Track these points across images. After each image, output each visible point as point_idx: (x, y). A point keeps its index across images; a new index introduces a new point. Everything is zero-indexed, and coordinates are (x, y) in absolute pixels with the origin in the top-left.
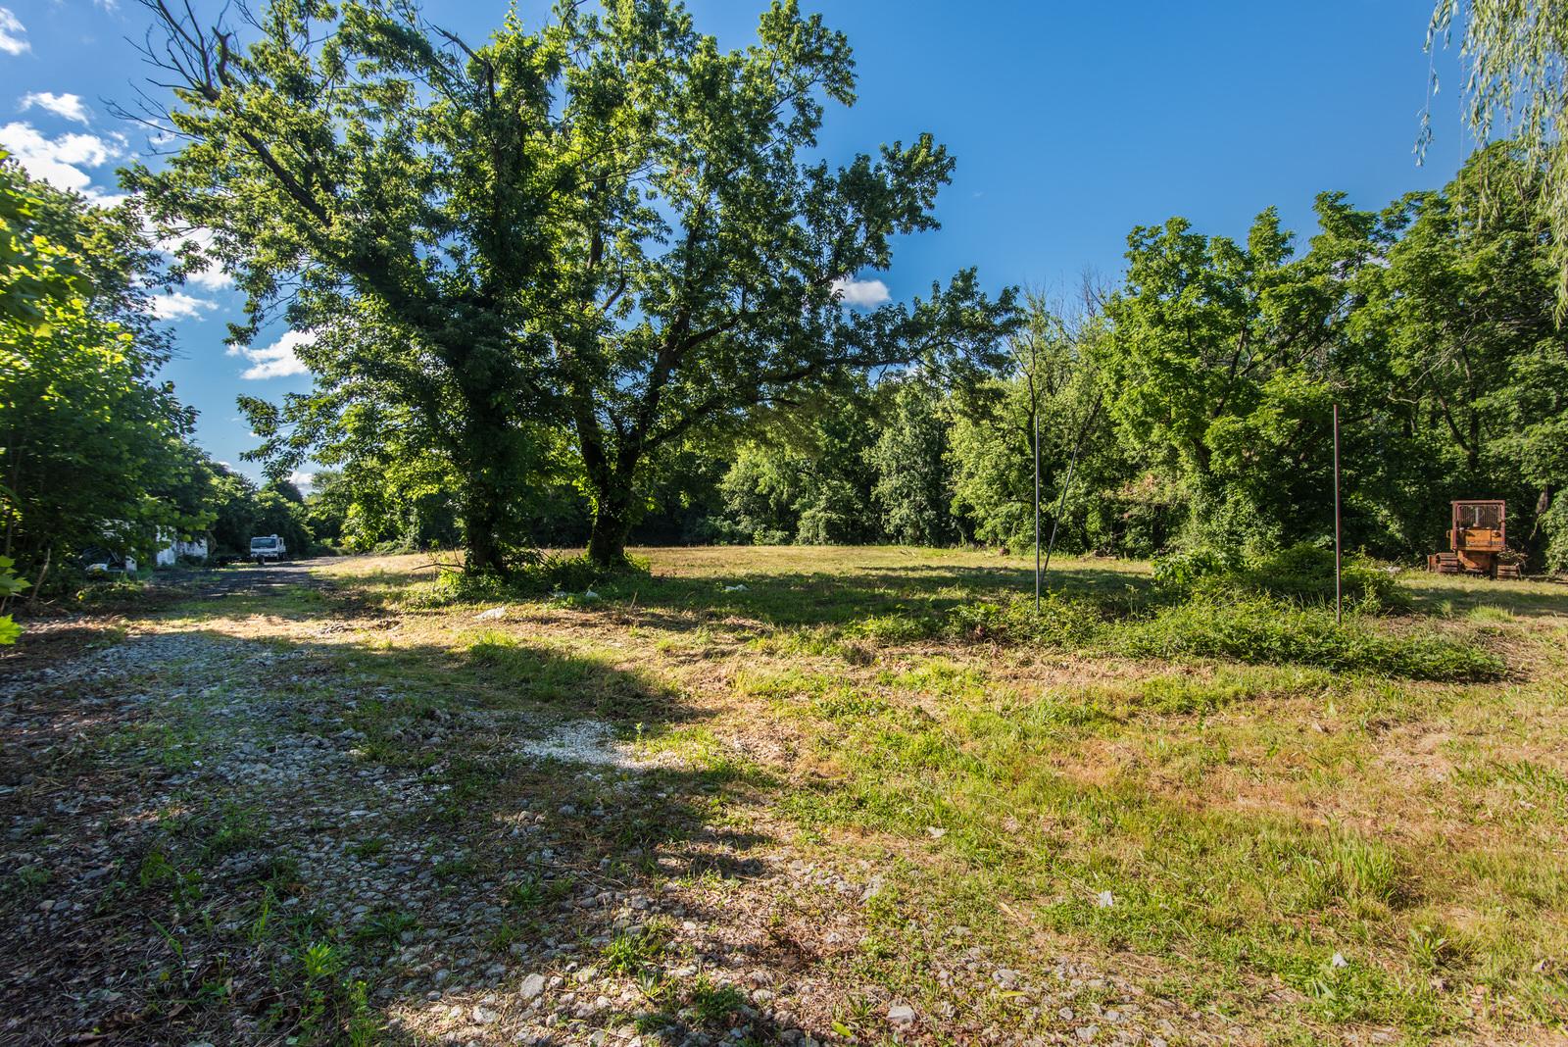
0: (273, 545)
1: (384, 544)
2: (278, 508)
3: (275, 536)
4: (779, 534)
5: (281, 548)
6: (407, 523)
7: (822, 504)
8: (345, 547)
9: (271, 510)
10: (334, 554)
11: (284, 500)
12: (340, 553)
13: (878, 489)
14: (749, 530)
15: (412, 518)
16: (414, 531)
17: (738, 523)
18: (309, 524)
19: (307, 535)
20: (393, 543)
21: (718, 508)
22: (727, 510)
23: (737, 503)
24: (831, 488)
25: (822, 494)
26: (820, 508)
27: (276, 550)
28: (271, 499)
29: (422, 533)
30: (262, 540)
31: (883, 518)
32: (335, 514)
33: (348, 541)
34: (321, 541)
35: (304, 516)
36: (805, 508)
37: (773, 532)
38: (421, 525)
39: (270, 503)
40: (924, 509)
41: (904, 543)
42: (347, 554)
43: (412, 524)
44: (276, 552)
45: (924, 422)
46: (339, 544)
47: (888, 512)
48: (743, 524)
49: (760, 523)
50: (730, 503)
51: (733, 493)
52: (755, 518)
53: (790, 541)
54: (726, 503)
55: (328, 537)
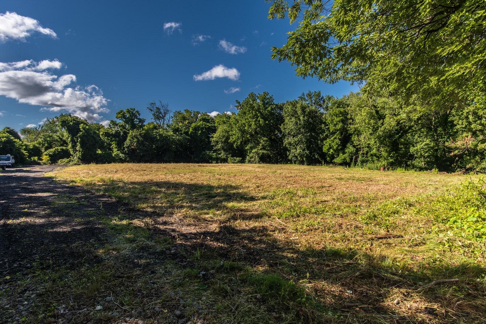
0: (8, 159)
1: (64, 160)
2: (9, 142)
3: (9, 155)
4: (238, 159)
5: (12, 161)
6: (75, 151)
7: (260, 147)
8: (44, 161)
9: (5, 142)
10: (39, 164)
11: (12, 138)
12: (42, 164)
13: (286, 141)
14: (224, 157)
15: (78, 148)
16: (79, 154)
17: (220, 154)
18: (25, 150)
19: (24, 155)
20: (68, 160)
21: (210, 148)
22: (215, 148)
23: (219, 146)
24: (264, 141)
25: (260, 143)
26: (260, 149)
27: (10, 162)
28: (6, 137)
29: (83, 155)
30: (2, 158)
31: (288, 153)
32: (37, 145)
33: (45, 158)
34: (32, 158)
35: (23, 146)
36: (252, 148)
37: (235, 158)
38: (82, 151)
39: (5, 139)
40: (304, 150)
41: (295, 163)
42: (46, 164)
43: (77, 151)
44: (10, 163)
45: (307, 115)
46: (41, 160)
47: (289, 151)
48: (222, 154)
49: (229, 154)
50: (216, 146)
51: (217, 142)
52: (227, 152)
53: (243, 161)
54: (214, 146)
55: (35, 156)
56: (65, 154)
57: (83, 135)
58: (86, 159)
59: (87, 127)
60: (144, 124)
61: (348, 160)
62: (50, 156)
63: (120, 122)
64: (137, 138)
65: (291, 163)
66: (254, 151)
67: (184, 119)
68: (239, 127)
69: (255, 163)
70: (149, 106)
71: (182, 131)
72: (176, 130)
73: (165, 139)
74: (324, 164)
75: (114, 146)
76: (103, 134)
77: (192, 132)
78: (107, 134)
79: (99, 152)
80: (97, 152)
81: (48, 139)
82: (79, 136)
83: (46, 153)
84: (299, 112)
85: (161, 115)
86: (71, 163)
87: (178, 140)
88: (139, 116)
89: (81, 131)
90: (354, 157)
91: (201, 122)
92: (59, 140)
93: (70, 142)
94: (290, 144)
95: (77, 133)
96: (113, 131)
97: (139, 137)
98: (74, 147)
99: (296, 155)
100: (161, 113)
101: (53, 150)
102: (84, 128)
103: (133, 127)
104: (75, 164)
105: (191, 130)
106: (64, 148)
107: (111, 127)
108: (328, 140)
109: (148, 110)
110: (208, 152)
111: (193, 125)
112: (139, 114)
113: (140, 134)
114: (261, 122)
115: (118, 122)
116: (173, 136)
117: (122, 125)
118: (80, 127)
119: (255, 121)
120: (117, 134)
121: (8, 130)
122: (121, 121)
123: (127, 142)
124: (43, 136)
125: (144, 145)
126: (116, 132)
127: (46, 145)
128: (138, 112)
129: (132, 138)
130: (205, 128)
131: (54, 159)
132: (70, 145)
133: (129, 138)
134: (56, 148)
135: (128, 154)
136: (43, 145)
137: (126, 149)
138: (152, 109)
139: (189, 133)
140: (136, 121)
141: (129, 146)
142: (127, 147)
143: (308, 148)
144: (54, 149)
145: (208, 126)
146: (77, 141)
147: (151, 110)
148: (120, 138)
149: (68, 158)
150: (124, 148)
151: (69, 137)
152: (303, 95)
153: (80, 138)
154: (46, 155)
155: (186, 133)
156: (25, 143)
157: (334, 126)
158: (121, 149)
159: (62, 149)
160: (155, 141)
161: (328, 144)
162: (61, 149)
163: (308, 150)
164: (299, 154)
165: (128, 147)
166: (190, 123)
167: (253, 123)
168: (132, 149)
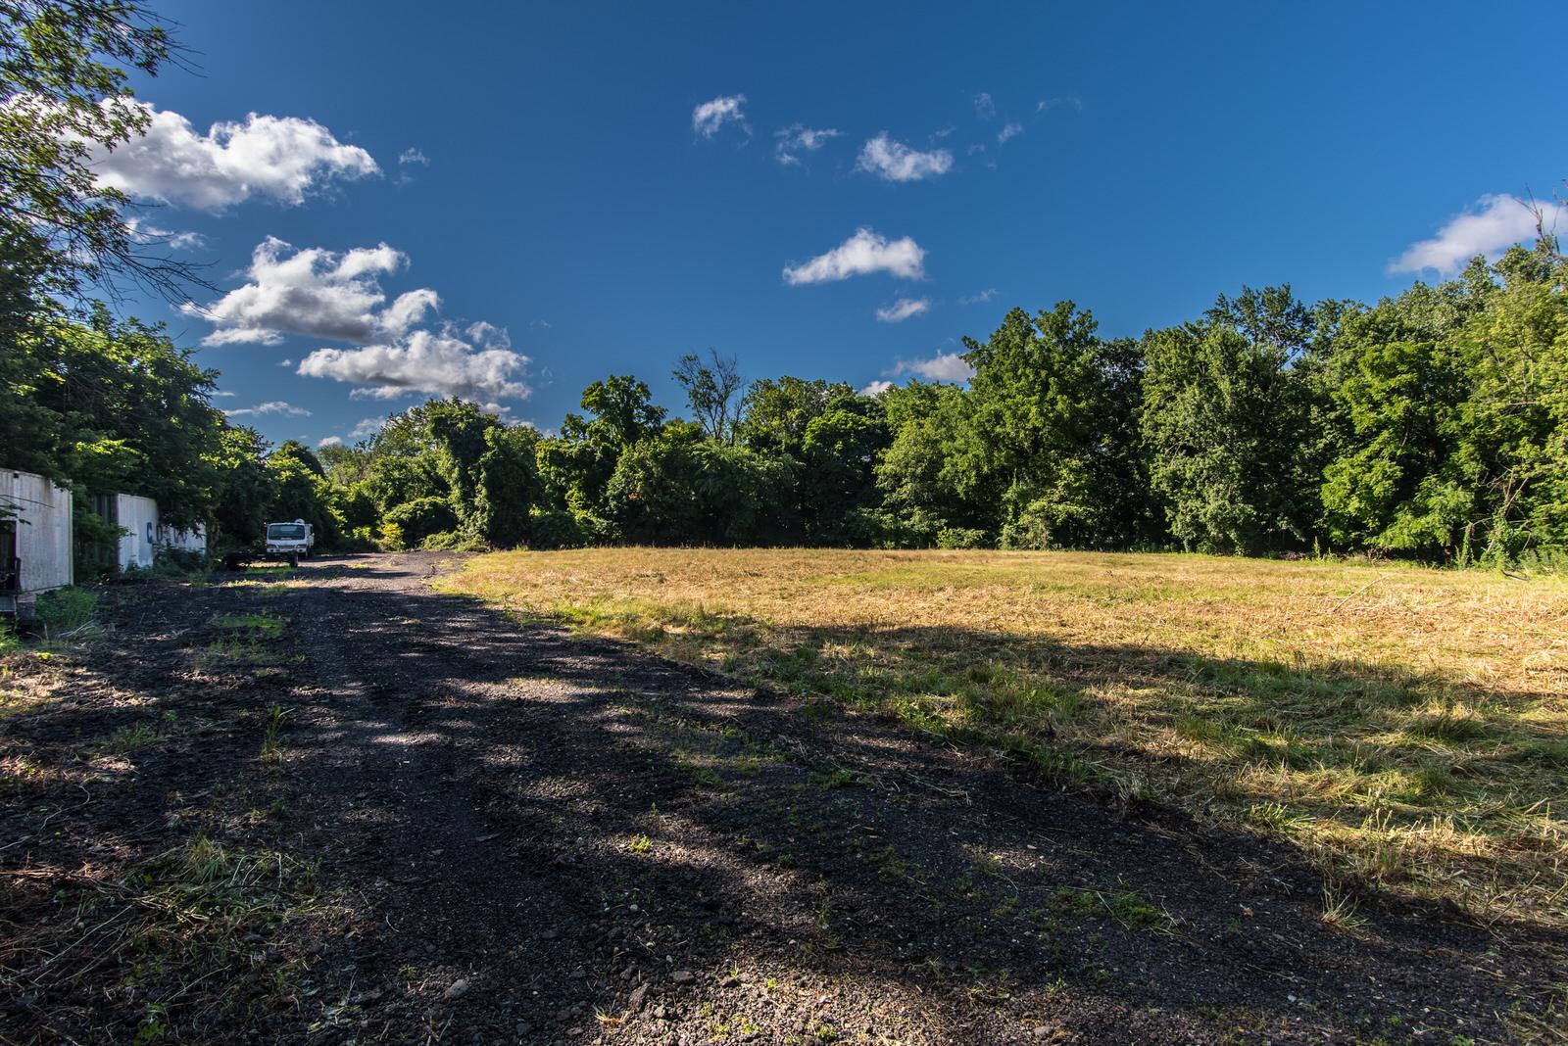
0: (299, 534)
1: (439, 537)
2: (299, 484)
3: (302, 522)
4: (971, 533)
5: (309, 539)
6: (471, 508)
7: (1059, 492)
8: (386, 540)
9: (291, 484)
10: (375, 549)
11: (306, 471)
12: (382, 548)
13: (1160, 472)
14: (924, 528)
15: (479, 500)
16: (481, 519)
17: (909, 516)
18: (338, 506)
19: (335, 521)
20: (452, 535)
21: (875, 498)
22: (889, 499)
23: (906, 490)
24: (1071, 470)
25: (1059, 477)
26: (1056, 497)
27: (304, 541)
28: (290, 468)
29: (492, 522)
30: (283, 529)
31: (1169, 513)
32: (366, 493)
33: (390, 531)
34: (354, 531)
35: (330, 494)
36: (1025, 497)
37: (960, 530)
38: (490, 511)
39: (288, 473)
40: (1232, 501)
41: (1194, 550)
42: (392, 549)
43: (477, 509)
44: (304, 546)
45: (1243, 375)
46: (380, 536)
47: (1174, 505)
48: (916, 518)
49: (939, 517)
50: (894, 490)
51: (897, 479)
52: (932, 511)
53: (989, 542)
54: (885, 492)
55: (362, 525)
56: (441, 520)
57: (495, 461)
58: (502, 535)
59: (505, 436)
60: (663, 422)
61: (1442, 536)
62: (402, 523)
63: (594, 419)
64: (644, 467)
65: (1179, 548)
66: (1035, 505)
67: (786, 404)
68: (981, 424)
69: (1037, 548)
70: (679, 367)
71: (780, 443)
72: (761, 442)
73: (726, 470)
74: (1323, 552)
75: (574, 494)
76: (545, 457)
77: (812, 447)
78: (556, 458)
79: (535, 512)
80: (531, 512)
81: (396, 474)
82: (485, 464)
83: (389, 515)
84: (1216, 363)
85: (715, 395)
86: (461, 547)
87: (769, 472)
88: (648, 399)
89: (488, 449)
90: (1469, 528)
91: (841, 413)
92: (423, 477)
93: (456, 482)
94: (1176, 480)
95: (478, 453)
96: (573, 447)
97: (649, 463)
98: (467, 496)
99: (1202, 519)
100: (713, 388)
101: (408, 507)
102: (496, 440)
103: (632, 434)
104: (471, 550)
105: (808, 439)
106: (439, 500)
107: (567, 437)
108: (1342, 462)
109: (676, 377)
110: (865, 512)
111: (816, 423)
112: (648, 394)
113: (655, 456)
114: (1060, 406)
115: (585, 422)
116: (750, 458)
117: (597, 431)
118: (487, 437)
119: (1040, 403)
120: (584, 459)
121: (294, 449)
122: (595, 417)
123: (616, 481)
124: (384, 465)
125: (665, 490)
126: (583, 451)
127: (390, 492)
128: (643, 388)
129: (631, 468)
130: (857, 433)
131: (413, 533)
132: (456, 492)
133: (620, 468)
134: (419, 500)
135: (617, 518)
136: (384, 491)
137: (612, 504)
138: (688, 377)
139: (804, 448)
140: (639, 417)
141: (622, 493)
142: (614, 497)
143: (1248, 494)
144: (413, 503)
145: (863, 424)
146: (478, 480)
147: (686, 381)
148: (593, 471)
149: (450, 532)
150: (606, 500)
151: (454, 466)
152: (1222, 300)
153: (487, 470)
154: (392, 521)
155: (794, 450)
156: (335, 487)
157: (1371, 410)
158: (596, 502)
159: (434, 505)
160: (699, 477)
161: (1345, 479)
162: (431, 504)
163: (1245, 501)
164: (1214, 517)
165: (618, 497)
166: (804, 418)
167: (1034, 409)
168: (631, 503)
